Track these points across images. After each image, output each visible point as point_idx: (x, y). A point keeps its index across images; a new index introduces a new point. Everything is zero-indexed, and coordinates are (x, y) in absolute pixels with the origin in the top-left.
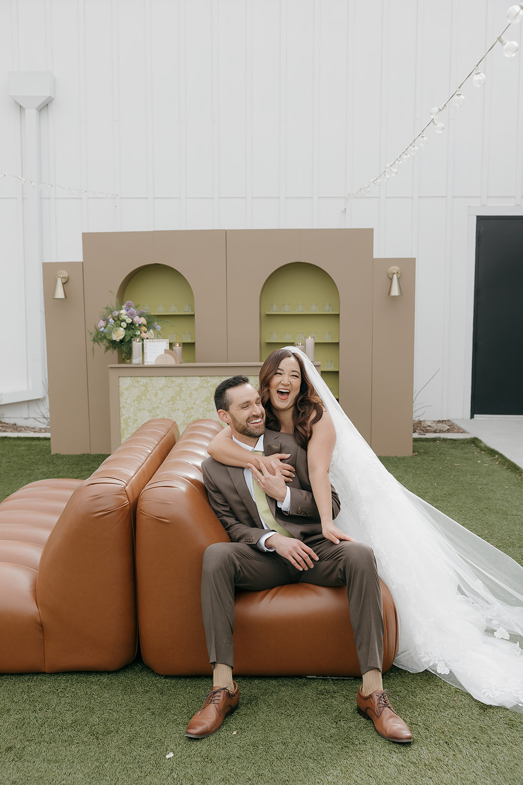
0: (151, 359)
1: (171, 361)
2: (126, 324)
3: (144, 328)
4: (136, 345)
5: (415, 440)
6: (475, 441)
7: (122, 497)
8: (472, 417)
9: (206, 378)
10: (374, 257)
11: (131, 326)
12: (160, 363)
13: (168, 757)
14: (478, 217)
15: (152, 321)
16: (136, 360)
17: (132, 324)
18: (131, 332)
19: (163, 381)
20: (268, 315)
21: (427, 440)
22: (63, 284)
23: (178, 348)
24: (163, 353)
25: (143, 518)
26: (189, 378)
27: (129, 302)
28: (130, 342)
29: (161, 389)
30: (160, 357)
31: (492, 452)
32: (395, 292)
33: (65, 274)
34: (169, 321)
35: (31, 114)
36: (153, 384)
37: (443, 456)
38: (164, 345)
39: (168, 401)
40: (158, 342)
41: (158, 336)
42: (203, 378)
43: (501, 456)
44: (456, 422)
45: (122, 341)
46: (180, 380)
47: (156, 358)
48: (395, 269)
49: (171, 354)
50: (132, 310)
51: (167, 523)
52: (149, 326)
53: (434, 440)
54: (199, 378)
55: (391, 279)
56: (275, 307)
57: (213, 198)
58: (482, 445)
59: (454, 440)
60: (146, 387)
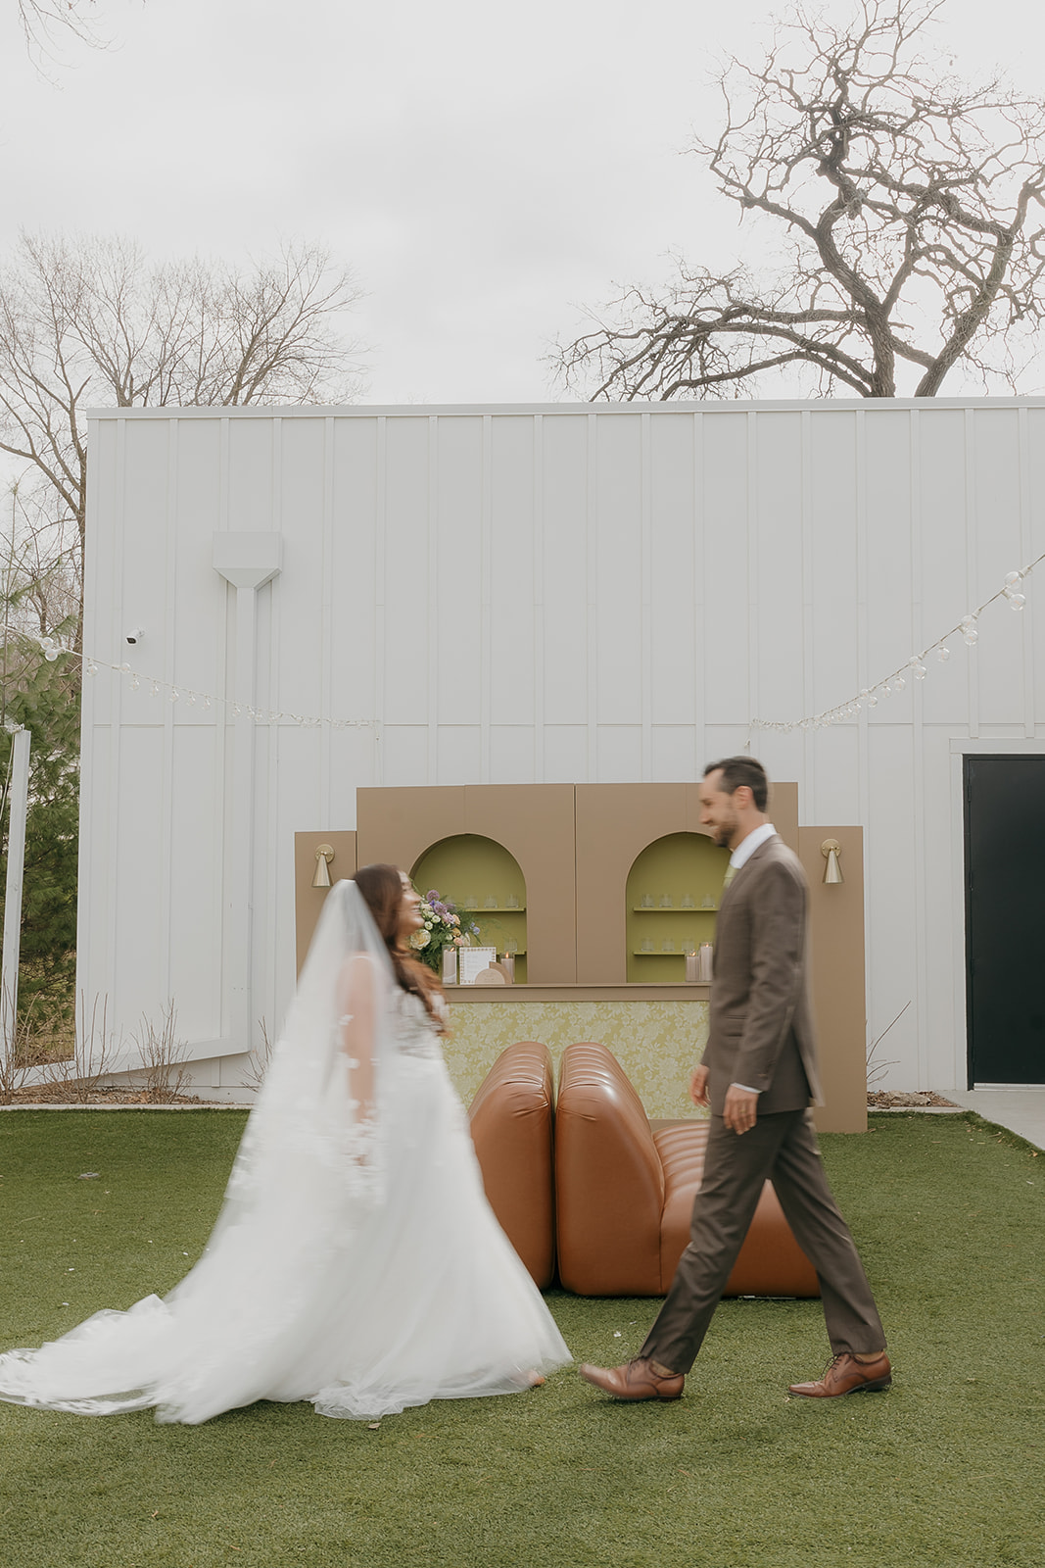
0: (469, 978)
1: (499, 980)
2: (432, 925)
3: (457, 931)
4: (448, 955)
5: (871, 1115)
6: (969, 1117)
7: (540, 1096)
8: (970, 1087)
9: (552, 1005)
10: (800, 825)
11: (438, 928)
12: (482, 983)
13: (615, 1335)
14: (965, 756)
15: (467, 919)
16: (448, 978)
17: (440, 924)
18: (440, 937)
19: (488, 1009)
20: (637, 913)
21: (892, 1115)
22: (328, 864)
23: (508, 962)
24: (488, 967)
25: (567, 1116)
26: (527, 1005)
27: (434, 891)
28: (440, 950)
29: (485, 1022)
30: (483, 973)
31: (994, 1129)
32: (833, 877)
33: (327, 849)
34: (495, 920)
35: (246, 595)
36: (472, 1014)
37: (915, 1133)
38: (487, 955)
39: (496, 1040)
40: (480, 952)
41: (478, 942)
42: (548, 1005)
43: (1006, 1131)
44: (943, 1095)
45: (425, 950)
46: (512, 1008)
47: (476, 975)
48: (830, 843)
49: (498, 969)
50: (438, 903)
51: (593, 1121)
52: (463, 928)
53: (904, 1115)
54: (542, 1004)
55: (827, 858)
56: (648, 901)
57: (534, 726)
58: (980, 1120)
59: (936, 1115)
60: (463, 1019)
